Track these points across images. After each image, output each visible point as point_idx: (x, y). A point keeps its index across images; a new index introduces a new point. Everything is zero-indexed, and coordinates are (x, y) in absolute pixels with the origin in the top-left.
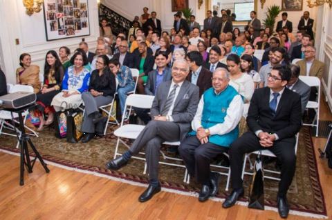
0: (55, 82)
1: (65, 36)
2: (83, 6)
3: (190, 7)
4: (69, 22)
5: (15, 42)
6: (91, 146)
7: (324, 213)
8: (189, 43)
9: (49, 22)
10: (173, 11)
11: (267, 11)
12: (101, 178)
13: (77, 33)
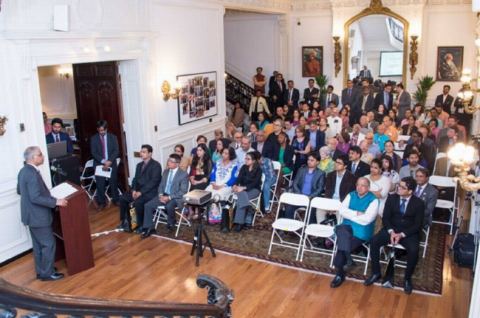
0: (203, 173)
1: (194, 118)
2: (212, 85)
3: (325, 73)
4: (199, 104)
5: (154, 129)
6: (244, 236)
7: (440, 293)
8: (328, 125)
9: (182, 106)
10: (304, 75)
11: (418, 82)
12: (261, 263)
13: (207, 113)
